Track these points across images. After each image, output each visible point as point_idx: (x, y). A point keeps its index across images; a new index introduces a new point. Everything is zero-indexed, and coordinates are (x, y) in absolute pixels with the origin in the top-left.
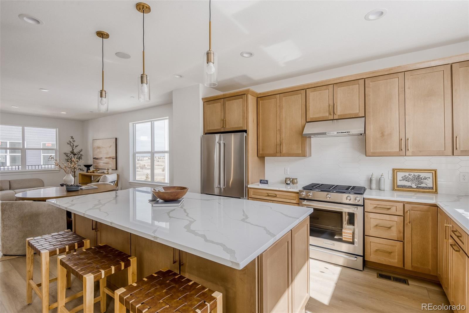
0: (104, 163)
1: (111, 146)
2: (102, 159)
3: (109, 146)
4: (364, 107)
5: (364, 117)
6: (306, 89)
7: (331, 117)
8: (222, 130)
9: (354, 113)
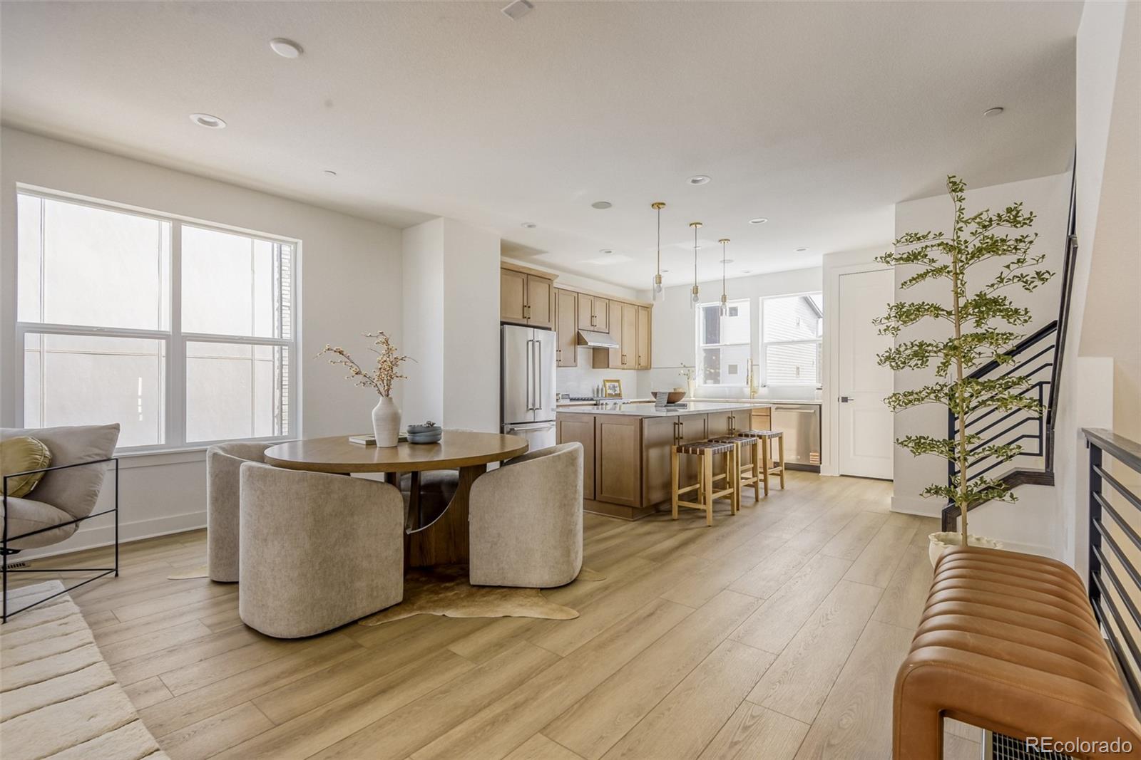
4: (608, 324)
5: (608, 333)
6: (578, 293)
7: (592, 328)
8: (525, 323)
9: (604, 328)
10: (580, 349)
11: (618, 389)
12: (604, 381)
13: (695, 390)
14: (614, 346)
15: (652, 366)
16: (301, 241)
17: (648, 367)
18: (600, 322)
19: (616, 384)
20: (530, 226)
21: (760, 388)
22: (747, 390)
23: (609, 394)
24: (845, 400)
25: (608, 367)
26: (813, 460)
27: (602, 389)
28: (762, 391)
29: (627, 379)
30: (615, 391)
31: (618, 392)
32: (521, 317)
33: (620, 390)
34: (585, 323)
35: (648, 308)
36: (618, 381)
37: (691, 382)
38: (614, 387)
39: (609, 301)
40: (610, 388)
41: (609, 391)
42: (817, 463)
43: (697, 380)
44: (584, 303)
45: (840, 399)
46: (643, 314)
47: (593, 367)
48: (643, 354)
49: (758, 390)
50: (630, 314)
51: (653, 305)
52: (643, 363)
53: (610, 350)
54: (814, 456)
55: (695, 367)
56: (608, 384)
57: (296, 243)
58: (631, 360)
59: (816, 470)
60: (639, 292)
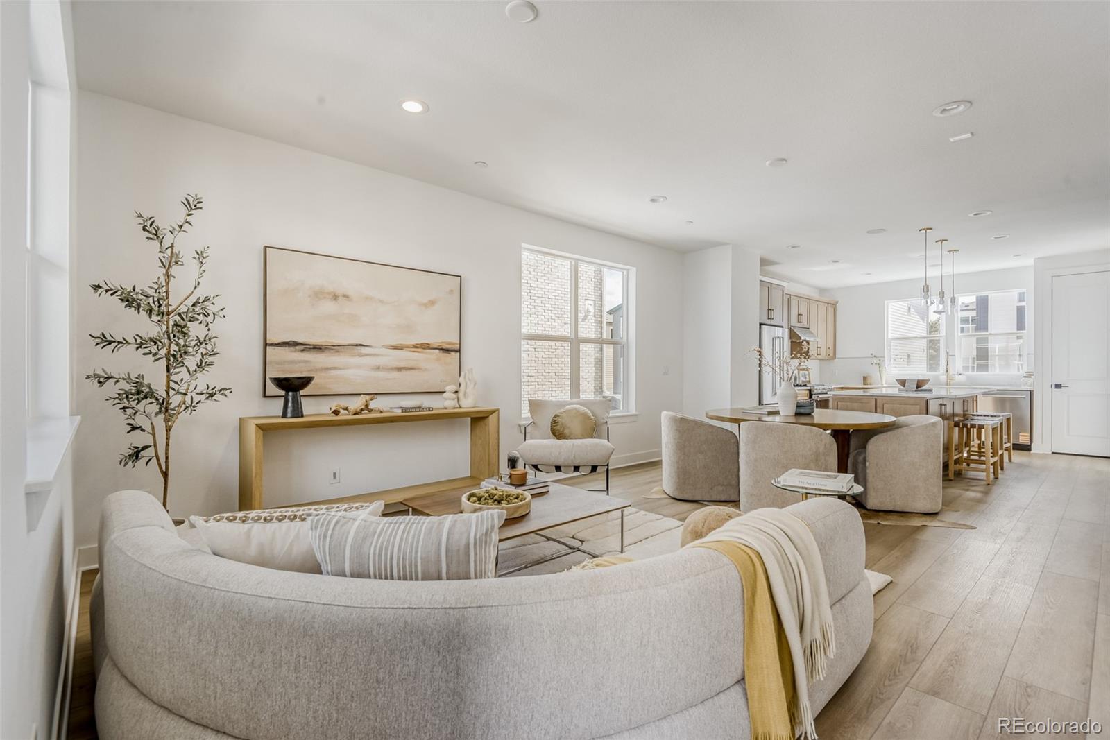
0: (378, 368)
1: (432, 303)
2: (364, 350)
3: (425, 301)
4: (809, 321)
5: (809, 329)
6: (791, 295)
7: (799, 325)
8: (770, 323)
9: (806, 324)
11: (807, 376)
12: (798, 370)
14: (813, 339)
15: (837, 356)
16: (634, 269)
17: (834, 357)
18: (804, 319)
19: (807, 373)
20: (793, 247)
21: (956, 376)
24: (1058, 386)
25: (806, 357)
26: (1024, 439)
28: (959, 378)
30: (806, 378)
31: (808, 380)
32: (766, 318)
33: (809, 378)
34: (793, 320)
35: (834, 305)
36: (808, 370)
37: (883, 371)
38: (805, 375)
39: (809, 300)
40: (802, 376)
42: (1027, 442)
43: (887, 369)
44: (794, 303)
45: (1054, 386)
46: (831, 310)
48: (831, 345)
49: (954, 377)
50: (822, 311)
51: (837, 302)
52: (832, 353)
53: (810, 342)
54: (1024, 436)
55: (884, 357)
57: (628, 270)
58: (823, 352)
59: (1026, 448)
60: (822, 290)
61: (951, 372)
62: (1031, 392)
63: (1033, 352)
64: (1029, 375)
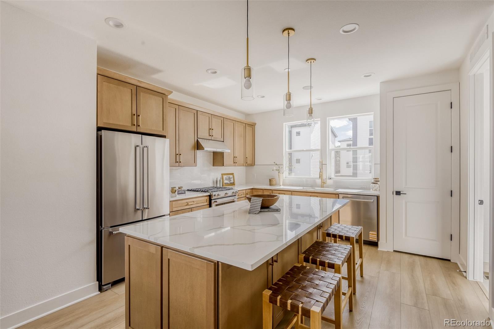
4: (223, 135)
5: (223, 142)
6: (197, 111)
7: (210, 138)
8: (135, 130)
9: (219, 137)
10: (199, 153)
11: (232, 179)
12: (222, 174)
13: (283, 180)
14: (227, 151)
15: (255, 164)
17: (253, 164)
18: (217, 133)
19: (231, 176)
21: (328, 180)
22: (319, 181)
23: (226, 184)
24: (398, 193)
25: (223, 165)
26: (372, 237)
27: (220, 181)
28: (329, 182)
29: (239, 172)
30: (230, 181)
31: (232, 181)
32: (130, 124)
33: (234, 179)
34: (203, 133)
35: (253, 126)
36: (232, 174)
37: (281, 175)
38: (230, 178)
39: (224, 120)
40: (226, 179)
41: (226, 181)
42: (375, 240)
43: (284, 174)
44: (202, 118)
45: (395, 193)
46: (249, 129)
47: (213, 165)
48: (249, 155)
49: (326, 181)
50: (239, 129)
51: (256, 124)
52: (249, 162)
53: (224, 153)
54: (373, 234)
55: (283, 165)
56: (225, 177)
58: (240, 159)
59: (375, 244)
60: (247, 115)
61: (324, 177)
62: (378, 197)
63: (379, 163)
64: (376, 182)
